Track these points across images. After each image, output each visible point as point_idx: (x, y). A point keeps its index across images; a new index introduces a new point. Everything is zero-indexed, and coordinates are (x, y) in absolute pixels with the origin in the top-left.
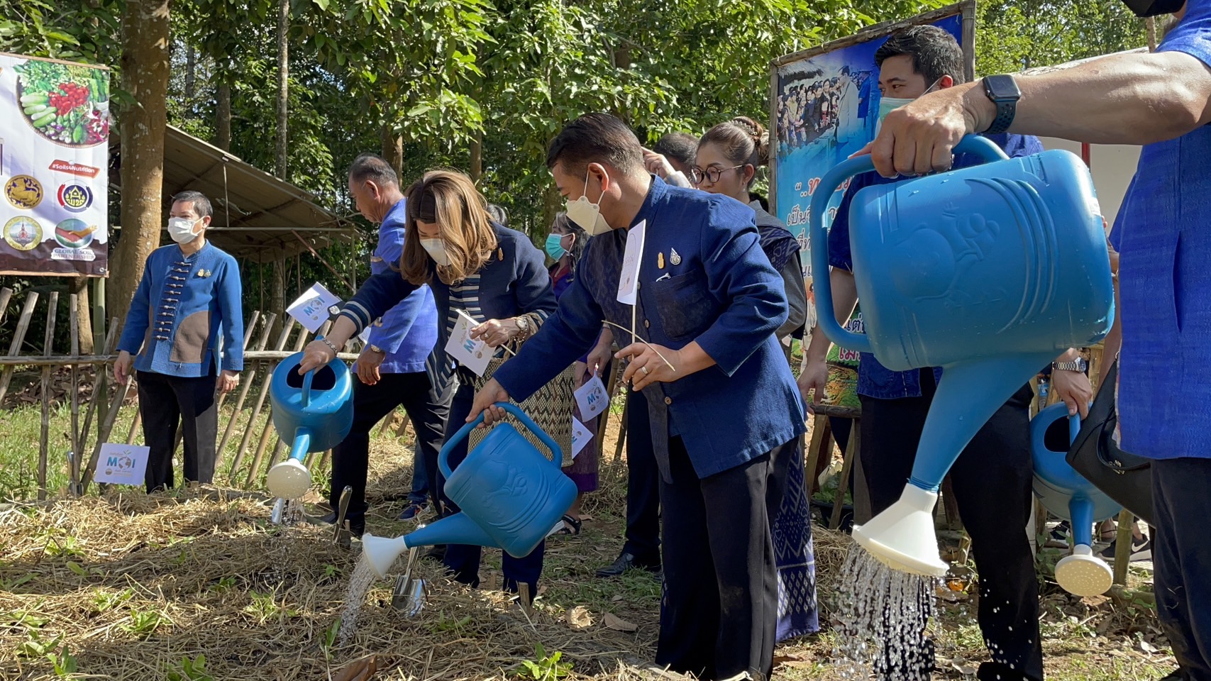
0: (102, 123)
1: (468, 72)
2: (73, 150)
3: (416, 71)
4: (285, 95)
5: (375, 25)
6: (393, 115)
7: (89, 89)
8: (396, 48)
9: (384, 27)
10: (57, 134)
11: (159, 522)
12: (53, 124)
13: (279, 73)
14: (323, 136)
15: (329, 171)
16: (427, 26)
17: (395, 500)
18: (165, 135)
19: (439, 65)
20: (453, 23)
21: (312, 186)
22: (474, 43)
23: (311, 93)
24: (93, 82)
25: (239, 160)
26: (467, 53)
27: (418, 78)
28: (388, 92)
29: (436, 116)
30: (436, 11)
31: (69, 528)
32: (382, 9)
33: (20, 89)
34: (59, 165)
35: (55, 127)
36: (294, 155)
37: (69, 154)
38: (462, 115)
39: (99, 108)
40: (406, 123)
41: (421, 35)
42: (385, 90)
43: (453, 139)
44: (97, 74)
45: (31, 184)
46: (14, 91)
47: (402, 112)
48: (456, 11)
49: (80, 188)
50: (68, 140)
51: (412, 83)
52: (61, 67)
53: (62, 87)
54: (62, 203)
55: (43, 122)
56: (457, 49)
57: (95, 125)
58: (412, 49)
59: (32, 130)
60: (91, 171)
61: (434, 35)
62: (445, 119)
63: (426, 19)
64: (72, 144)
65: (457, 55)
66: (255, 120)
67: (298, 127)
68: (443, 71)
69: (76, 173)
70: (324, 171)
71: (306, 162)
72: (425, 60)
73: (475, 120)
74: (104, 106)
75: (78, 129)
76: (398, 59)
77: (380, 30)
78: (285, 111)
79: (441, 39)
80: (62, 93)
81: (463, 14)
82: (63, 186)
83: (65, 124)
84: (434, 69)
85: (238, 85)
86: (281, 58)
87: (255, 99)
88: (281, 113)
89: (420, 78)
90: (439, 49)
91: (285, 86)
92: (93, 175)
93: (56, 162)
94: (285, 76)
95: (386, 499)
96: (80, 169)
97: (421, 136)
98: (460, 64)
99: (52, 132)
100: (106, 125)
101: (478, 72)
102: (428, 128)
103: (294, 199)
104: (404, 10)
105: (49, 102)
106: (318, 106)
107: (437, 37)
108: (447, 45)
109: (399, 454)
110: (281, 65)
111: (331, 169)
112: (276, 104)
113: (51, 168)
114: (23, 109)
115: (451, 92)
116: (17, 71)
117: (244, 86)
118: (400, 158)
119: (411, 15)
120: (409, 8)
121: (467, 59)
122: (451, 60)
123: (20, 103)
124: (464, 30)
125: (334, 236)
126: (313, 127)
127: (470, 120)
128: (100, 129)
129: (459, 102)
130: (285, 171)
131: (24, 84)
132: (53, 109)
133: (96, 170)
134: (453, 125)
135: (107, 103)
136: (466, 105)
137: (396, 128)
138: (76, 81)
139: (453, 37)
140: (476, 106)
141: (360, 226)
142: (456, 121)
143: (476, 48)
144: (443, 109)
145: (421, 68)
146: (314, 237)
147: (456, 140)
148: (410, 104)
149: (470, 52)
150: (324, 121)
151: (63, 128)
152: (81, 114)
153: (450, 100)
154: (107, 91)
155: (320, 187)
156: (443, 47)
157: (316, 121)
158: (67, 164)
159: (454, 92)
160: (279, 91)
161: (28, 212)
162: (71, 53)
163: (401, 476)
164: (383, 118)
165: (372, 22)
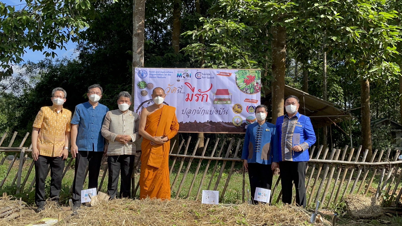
0: (259, 86)
1: (393, 54)
2: (251, 95)
3: (371, 56)
4: (326, 71)
5: (354, 42)
6: (363, 73)
7: (255, 77)
8: (363, 49)
9: (358, 42)
10: (246, 91)
11: (272, 217)
12: (245, 88)
13: (323, 64)
14: (339, 83)
15: (342, 95)
16: (375, 39)
17: (364, 219)
18: (285, 88)
19: (381, 53)
20: (386, 37)
21: (336, 101)
22: (395, 43)
23: (335, 70)
24: (256, 74)
25: (308, 94)
26: (393, 47)
27: (372, 59)
28: (361, 66)
29: (380, 71)
30: (379, 33)
31: (245, 215)
32: (357, 37)
33: (236, 79)
34: (247, 100)
35: (246, 89)
36: (329, 91)
37: (249, 97)
38: (391, 70)
39: (258, 82)
40: (368, 76)
41: (373, 43)
42: (360, 65)
43: (388, 79)
44: (257, 72)
45: (240, 106)
46: (235, 79)
47: (367, 72)
48: (387, 32)
49: (253, 107)
50: (249, 92)
51: (370, 61)
52: (247, 71)
53: (248, 77)
54: (248, 112)
55: (242, 88)
56: (388, 46)
57: (257, 87)
58: (370, 49)
59: (240, 90)
60: (256, 101)
61: (378, 42)
62: (384, 72)
63: (375, 37)
64: (250, 93)
65: (388, 48)
66: (316, 80)
67: (331, 81)
68: (383, 55)
69: (252, 102)
70: (340, 95)
71: (334, 93)
72: (375, 52)
73: (397, 71)
74: (259, 81)
75: (252, 89)
76: (364, 53)
77: (357, 44)
78: (326, 76)
79: (381, 43)
80: (248, 78)
81: (391, 33)
82: (248, 106)
83: (249, 87)
84: (379, 54)
85: (310, 70)
86: (324, 59)
87: (315, 74)
88: (324, 78)
89: (373, 59)
90: (380, 47)
91: (325, 68)
92: (256, 102)
93: (246, 99)
94: (325, 65)
95: (360, 218)
96: (253, 101)
97: (375, 80)
98: (390, 51)
99: (245, 90)
100: (260, 87)
101: (397, 53)
102: (378, 76)
103: (328, 106)
104: (366, 35)
105: (244, 82)
106: (337, 73)
107: (380, 42)
108: (384, 45)
109: (365, 201)
110: (324, 61)
111: (343, 95)
112: (323, 75)
113: (244, 101)
114: (237, 84)
115: (386, 62)
116: (236, 74)
117: (312, 70)
118: (368, 89)
119: (369, 37)
120: (368, 34)
121: (393, 49)
122: (386, 50)
123: (236, 83)
124: (391, 38)
125: (343, 118)
126: (336, 81)
127: (395, 71)
128: (258, 88)
129: (390, 65)
130: (326, 97)
131: (237, 77)
132: (245, 83)
133: (257, 101)
134: (388, 74)
135: (260, 80)
136: (393, 66)
137: (364, 78)
138: (251, 75)
139: (386, 42)
140: (398, 66)
141: (352, 114)
142: (389, 73)
143: (396, 44)
144: (383, 68)
145: (373, 55)
146: (336, 119)
147: (390, 80)
148: (369, 68)
149: (394, 46)
150: (340, 78)
151: (248, 89)
152: (253, 84)
153: (386, 65)
154: (260, 76)
155: (339, 101)
156: (382, 46)
157: (337, 79)
158: (249, 99)
159: (388, 62)
160: (324, 70)
161: (239, 114)
162: (256, 66)
163: (366, 210)
164: (359, 74)
165: (353, 42)
